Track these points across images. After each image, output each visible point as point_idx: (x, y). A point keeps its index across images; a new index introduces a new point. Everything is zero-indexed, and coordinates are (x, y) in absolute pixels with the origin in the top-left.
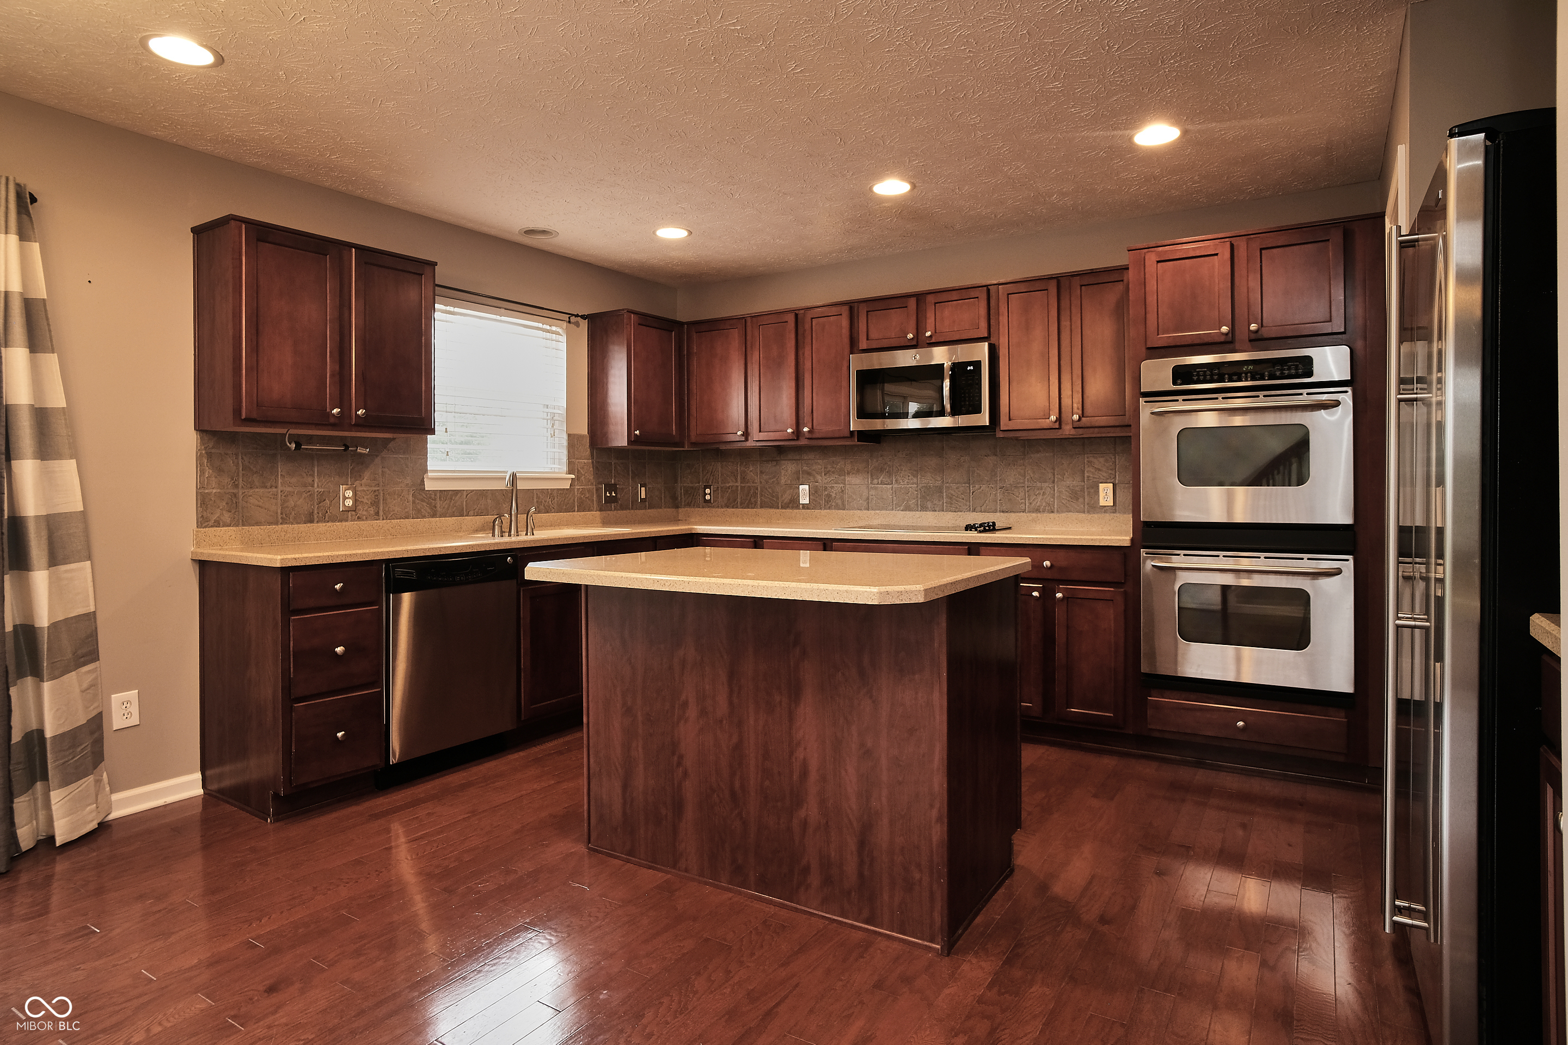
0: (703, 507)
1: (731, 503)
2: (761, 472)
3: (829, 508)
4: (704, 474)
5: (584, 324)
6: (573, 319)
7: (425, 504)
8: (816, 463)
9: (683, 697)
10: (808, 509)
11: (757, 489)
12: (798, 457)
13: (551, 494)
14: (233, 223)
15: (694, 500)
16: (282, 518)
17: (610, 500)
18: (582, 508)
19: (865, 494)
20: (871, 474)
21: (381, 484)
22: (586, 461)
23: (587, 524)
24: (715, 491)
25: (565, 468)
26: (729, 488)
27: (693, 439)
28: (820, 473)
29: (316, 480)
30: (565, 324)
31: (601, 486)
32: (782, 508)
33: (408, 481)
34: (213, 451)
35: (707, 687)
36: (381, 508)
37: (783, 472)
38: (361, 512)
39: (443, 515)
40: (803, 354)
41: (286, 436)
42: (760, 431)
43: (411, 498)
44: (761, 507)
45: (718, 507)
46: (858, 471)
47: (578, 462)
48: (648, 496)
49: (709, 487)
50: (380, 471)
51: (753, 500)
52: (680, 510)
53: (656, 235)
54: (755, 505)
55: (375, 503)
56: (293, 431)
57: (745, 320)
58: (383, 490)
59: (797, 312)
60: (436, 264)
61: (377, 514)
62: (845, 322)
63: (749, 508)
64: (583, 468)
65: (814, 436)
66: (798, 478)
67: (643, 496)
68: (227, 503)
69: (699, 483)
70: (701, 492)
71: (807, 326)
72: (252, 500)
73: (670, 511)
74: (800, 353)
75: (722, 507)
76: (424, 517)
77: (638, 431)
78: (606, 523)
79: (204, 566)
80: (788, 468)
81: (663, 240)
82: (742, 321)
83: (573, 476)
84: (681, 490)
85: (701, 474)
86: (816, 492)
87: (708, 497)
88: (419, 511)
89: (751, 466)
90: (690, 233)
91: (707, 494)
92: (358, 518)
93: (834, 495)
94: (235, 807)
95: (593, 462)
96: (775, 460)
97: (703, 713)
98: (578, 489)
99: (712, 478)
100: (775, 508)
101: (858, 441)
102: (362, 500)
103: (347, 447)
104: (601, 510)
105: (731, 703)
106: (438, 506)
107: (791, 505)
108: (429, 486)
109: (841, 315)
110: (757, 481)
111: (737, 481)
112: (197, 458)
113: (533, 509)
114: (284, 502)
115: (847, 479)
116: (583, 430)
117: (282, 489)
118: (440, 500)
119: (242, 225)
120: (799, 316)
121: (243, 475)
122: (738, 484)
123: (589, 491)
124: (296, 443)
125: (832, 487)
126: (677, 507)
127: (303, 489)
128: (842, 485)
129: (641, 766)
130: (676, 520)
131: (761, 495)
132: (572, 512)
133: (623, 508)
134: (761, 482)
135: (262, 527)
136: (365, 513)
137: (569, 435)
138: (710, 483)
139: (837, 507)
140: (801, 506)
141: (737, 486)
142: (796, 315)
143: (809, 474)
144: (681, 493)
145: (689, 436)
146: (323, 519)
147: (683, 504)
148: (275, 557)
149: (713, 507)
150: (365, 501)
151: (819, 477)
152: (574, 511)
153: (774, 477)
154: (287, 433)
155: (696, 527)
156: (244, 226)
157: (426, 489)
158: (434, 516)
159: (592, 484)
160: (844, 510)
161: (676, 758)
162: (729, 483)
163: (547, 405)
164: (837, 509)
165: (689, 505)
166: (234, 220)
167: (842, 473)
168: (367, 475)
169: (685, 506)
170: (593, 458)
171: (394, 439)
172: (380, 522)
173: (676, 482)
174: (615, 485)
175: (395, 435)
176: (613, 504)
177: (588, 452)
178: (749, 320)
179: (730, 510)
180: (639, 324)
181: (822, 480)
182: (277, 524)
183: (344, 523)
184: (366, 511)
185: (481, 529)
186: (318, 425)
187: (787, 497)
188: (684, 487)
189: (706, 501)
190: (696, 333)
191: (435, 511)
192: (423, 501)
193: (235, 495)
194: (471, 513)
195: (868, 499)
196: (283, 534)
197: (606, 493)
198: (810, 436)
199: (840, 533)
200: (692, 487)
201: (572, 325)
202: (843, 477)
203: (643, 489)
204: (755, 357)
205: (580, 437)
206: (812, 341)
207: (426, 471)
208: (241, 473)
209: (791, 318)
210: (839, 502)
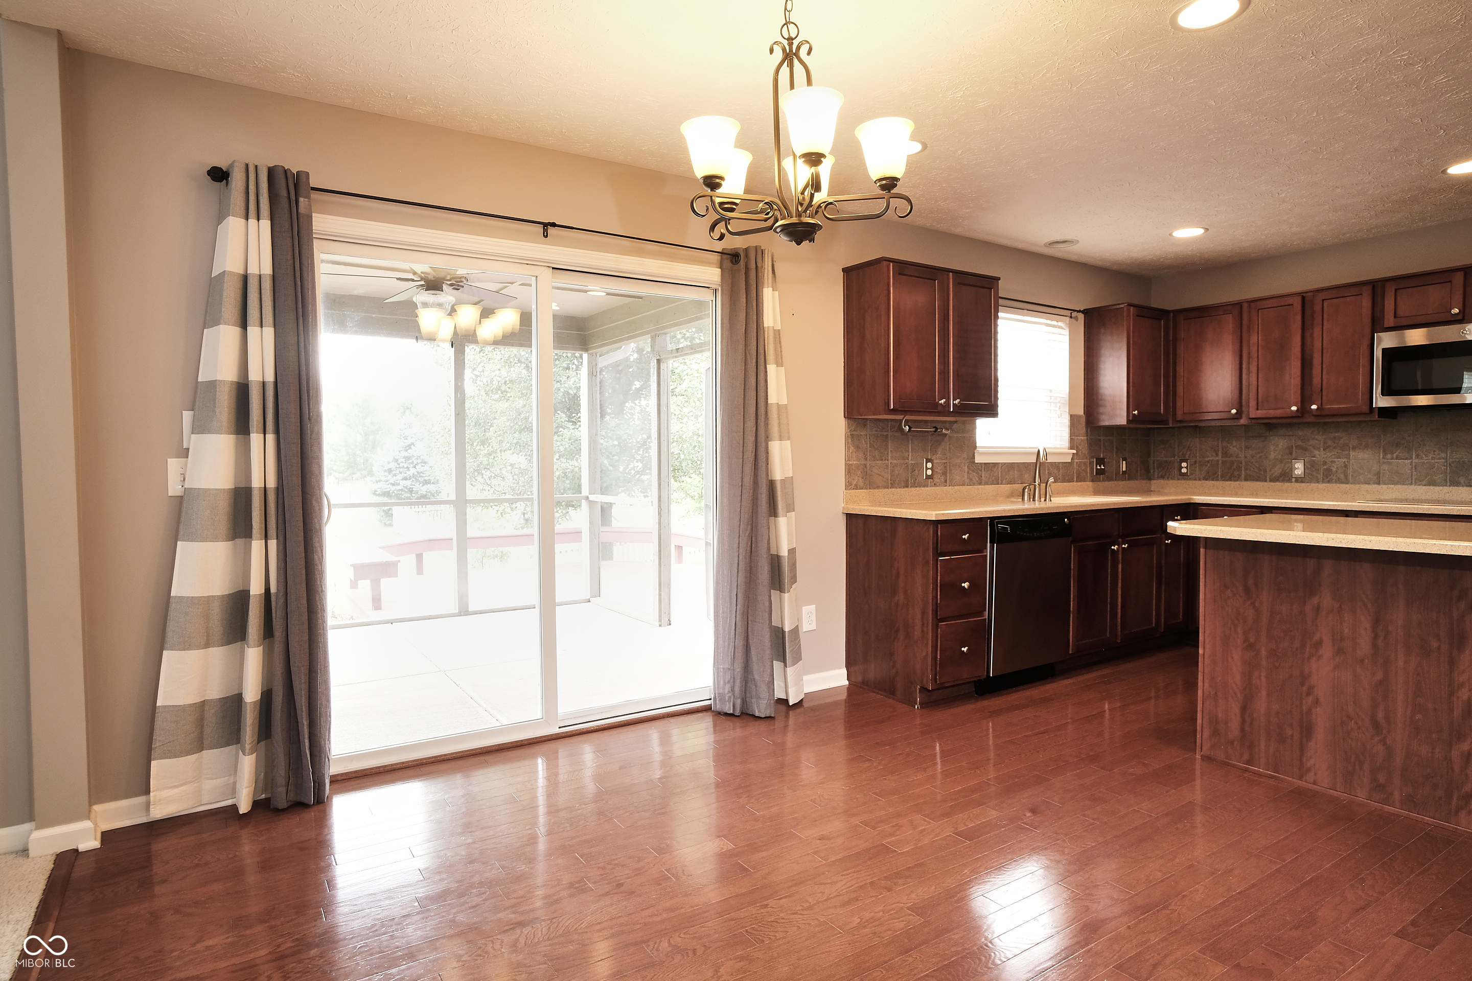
0: (1178, 479)
1: (1211, 476)
2: (1247, 447)
3: (1329, 482)
4: (1180, 448)
5: (1081, 316)
6: (1074, 314)
7: (974, 474)
8: (1313, 439)
9: (1317, 637)
10: (1302, 482)
11: (1241, 463)
12: (1291, 433)
13: (1058, 467)
14: (885, 263)
15: (1168, 471)
16: (891, 484)
17: (1100, 472)
18: (1080, 479)
19: (1375, 468)
20: (1384, 449)
21: (948, 457)
22: (1082, 438)
23: (1083, 493)
24: (1192, 465)
25: (1066, 443)
26: (1208, 462)
27: (1179, 417)
28: (1319, 449)
29: (910, 454)
30: (1068, 319)
31: (1092, 460)
32: (1271, 481)
33: (965, 456)
34: (854, 433)
35: (1346, 631)
36: (948, 477)
37: (1272, 448)
38: (936, 480)
39: (986, 484)
40: (1312, 334)
41: (902, 422)
42: (1257, 409)
43: (966, 469)
44: (1246, 480)
45: (1195, 479)
46: (1366, 447)
47: (1077, 439)
48: (1128, 469)
49: (1186, 461)
50: (948, 448)
51: (1236, 473)
52: (1153, 482)
53: (1172, 236)
54: (1239, 478)
55: (944, 473)
56: (907, 417)
57: (1241, 305)
58: (949, 463)
59: (1304, 295)
60: (999, 279)
61: (946, 481)
62: (1366, 302)
63: (1231, 481)
64: (1080, 444)
65: (1324, 413)
66: (1291, 454)
67: (1124, 469)
68: (861, 472)
69: (1174, 457)
70: (1176, 465)
71: (1317, 308)
72: (875, 470)
73: (1144, 483)
74: (1308, 334)
75: (1200, 480)
76: (974, 484)
77: (1136, 411)
78: (1096, 493)
79: (851, 518)
80: (1277, 445)
81: (1180, 239)
82: (1237, 307)
83: (1075, 451)
84: (1154, 463)
85: (1176, 449)
86: (1313, 466)
87: (1184, 470)
88: (971, 480)
89: (1234, 442)
90: (1207, 230)
91: (1185, 468)
92: (935, 484)
93: (1334, 470)
94: (881, 695)
95: (1087, 439)
96: (1264, 436)
97: (1340, 651)
98: (1077, 462)
99: (1189, 453)
100: (1262, 481)
101: (1378, 417)
102: (937, 470)
103: (936, 428)
104: (1092, 481)
105: (1375, 645)
106: (983, 475)
107: (1281, 479)
108: (978, 460)
109: (1361, 294)
110: (1242, 455)
111: (1217, 455)
112: (845, 439)
113: (1051, 480)
114: (893, 471)
115: (1352, 453)
116: (1080, 411)
117: (891, 461)
118: (985, 471)
119: (890, 264)
120: (1306, 298)
121: (870, 450)
122: (1219, 458)
123: (1085, 464)
124: (909, 426)
125: (1332, 462)
126: (1149, 479)
127: (902, 462)
128: (1345, 460)
129: (1264, 693)
130: (1148, 492)
131: (1246, 469)
132: (1072, 482)
133: (1109, 479)
134: (1246, 457)
135: (880, 490)
136: (938, 480)
137: (1071, 416)
138: (1187, 457)
139: (1339, 481)
140: (1294, 480)
141: (1218, 461)
142: (1303, 298)
143: (1305, 449)
144: (1154, 466)
145: (1175, 414)
146: (914, 486)
147: (1156, 476)
148: (931, 512)
149: (1190, 479)
150: (939, 471)
151: (1316, 452)
152: (1074, 482)
153: (1262, 452)
154: (903, 419)
155: (1194, 497)
156: (891, 264)
157: (976, 462)
158: (980, 484)
159: (1087, 458)
160: (1348, 483)
161: (1305, 689)
162: (1208, 457)
163: (1050, 390)
164: (1339, 483)
165: (1162, 477)
166: (885, 260)
167: (1345, 447)
168: (940, 450)
169: (1158, 478)
170: (1087, 436)
171: (956, 422)
172: (948, 488)
173: (1149, 456)
174: (1103, 459)
175: (958, 419)
176: (1101, 476)
177: (1084, 431)
178: (1245, 305)
179: (1210, 483)
180: (1137, 316)
181: (1320, 455)
182: (888, 488)
183: (926, 488)
184: (939, 479)
185: (1011, 495)
186: (930, 413)
187: (1277, 471)
188: (1158, 461)
189: (1184, 474)
190: (1184, 319)
191: (981, 480)
192: (974, 471)
193: (865, 466)
194: (1004, 482)
195: (1379, 473)
196: (892, 496)
197: (1096, 466)
198: (1319, 413)
199: (1368, 506)
200: (1166, 462)
201: (1073, 320)
202: (1346, 452)
203: (1124, 462)
204: (1255, 338)
205: (1079, 417)
206: (1323, 322)
207: (975, 447)
208: (869, 449)
209: (1297, 302)
210: (1342, 476)
